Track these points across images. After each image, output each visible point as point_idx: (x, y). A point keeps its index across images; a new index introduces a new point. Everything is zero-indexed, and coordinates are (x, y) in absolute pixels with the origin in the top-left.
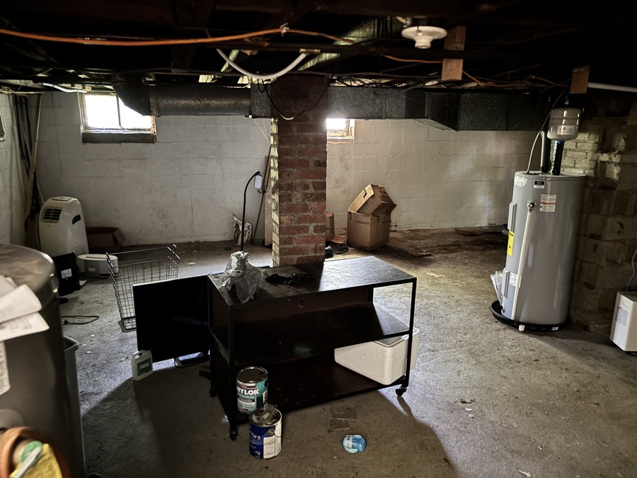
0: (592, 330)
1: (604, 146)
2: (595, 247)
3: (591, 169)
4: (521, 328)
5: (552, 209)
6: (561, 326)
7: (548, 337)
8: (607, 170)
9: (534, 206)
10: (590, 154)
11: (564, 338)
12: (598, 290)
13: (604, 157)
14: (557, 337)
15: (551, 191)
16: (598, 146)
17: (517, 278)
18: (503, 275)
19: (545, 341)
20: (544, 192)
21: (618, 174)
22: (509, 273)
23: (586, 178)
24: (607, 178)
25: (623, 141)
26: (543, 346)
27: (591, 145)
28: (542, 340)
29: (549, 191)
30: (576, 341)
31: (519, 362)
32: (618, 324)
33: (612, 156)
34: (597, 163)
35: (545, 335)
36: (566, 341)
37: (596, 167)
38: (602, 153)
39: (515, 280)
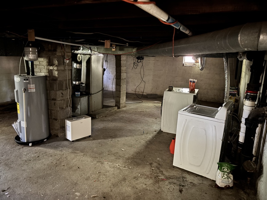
0: (60, 136)
1: (50, 63)
2: (55, 103)
3: (47, 73)
4: (30, 144)
5: (34, 90)
6: (48, 138)
7: (43, 145)
8: (53, 73)
9: (25, 90)
10: (46, 67)
11: (49, 143)
12: (59, 120)
13: (51, 68)
14: (46, 144)
15: (32, 83)
16: (48, 63)
17: (24, 123)
18: (17, 123)
19: (42, 147)
20: (29, 83)
21: (57, 74)
22: (20, 121)
23: (46, 76)
24: (54, 76)
25: (56, 61)
26: (40, 149)
27: (45, 63)
28: (40, 147)
29: (31, 83)
30: (54, 143)
31: (30, 160)
32: (67, 131)
33: (54, 67)
34: (49, 70)
35: (41, 144)
36: (50, 144)
37: (49, 72)
38: (50, 66)
39: (24, 124)
